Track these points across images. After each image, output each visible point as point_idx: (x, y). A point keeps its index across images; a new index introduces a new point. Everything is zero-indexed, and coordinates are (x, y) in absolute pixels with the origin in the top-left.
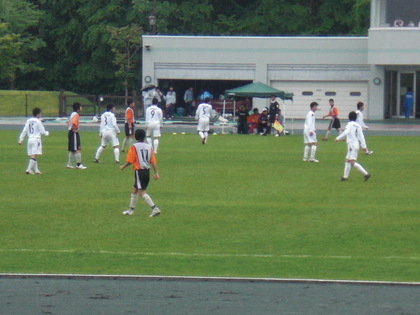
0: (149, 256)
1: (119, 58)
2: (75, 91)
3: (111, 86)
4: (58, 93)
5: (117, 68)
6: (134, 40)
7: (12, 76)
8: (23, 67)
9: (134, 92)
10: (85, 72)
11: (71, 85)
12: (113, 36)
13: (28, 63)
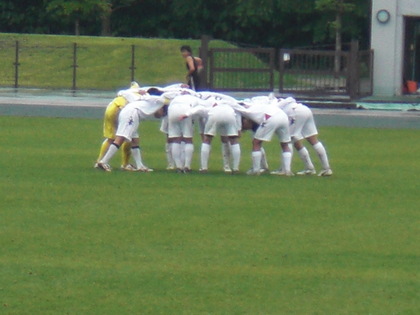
2: (232, 40)
3: (306, 29)
4: (199, 43)
7: (106, 6)
9: (355, 44)
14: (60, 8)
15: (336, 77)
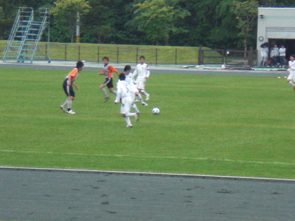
0: (259, 164)
1: (241, 24)
2: (210, 47)
3: (235, 43)
4: (198, 48)
5: (240, 30)
6: (252, 11)
7: (167, 36)
8: (174, 30)
9: (251, 48)
10: (217, 34)
11: (207, 43)
12: (237, 8)
13: (178, 27)
14: (152, 36)
15: (245, 59)
